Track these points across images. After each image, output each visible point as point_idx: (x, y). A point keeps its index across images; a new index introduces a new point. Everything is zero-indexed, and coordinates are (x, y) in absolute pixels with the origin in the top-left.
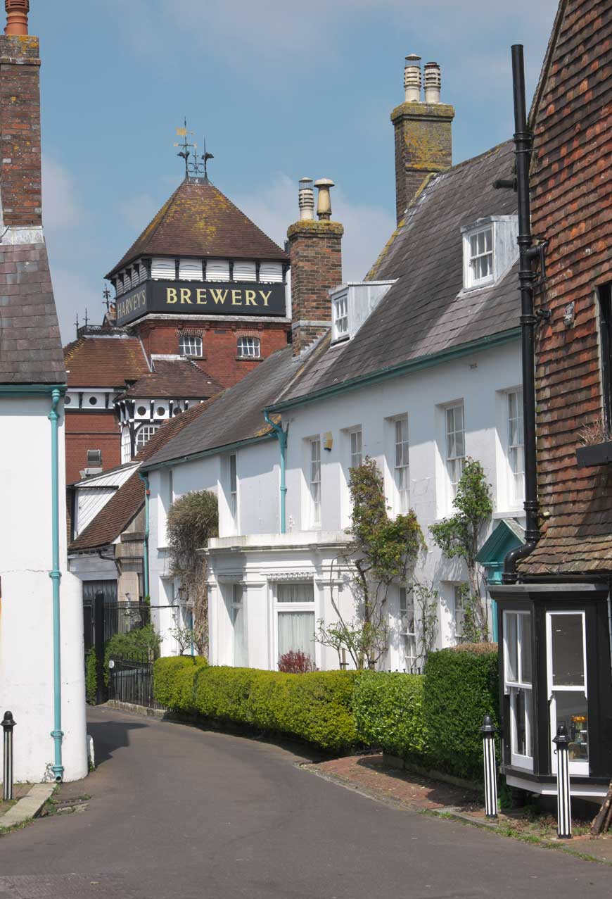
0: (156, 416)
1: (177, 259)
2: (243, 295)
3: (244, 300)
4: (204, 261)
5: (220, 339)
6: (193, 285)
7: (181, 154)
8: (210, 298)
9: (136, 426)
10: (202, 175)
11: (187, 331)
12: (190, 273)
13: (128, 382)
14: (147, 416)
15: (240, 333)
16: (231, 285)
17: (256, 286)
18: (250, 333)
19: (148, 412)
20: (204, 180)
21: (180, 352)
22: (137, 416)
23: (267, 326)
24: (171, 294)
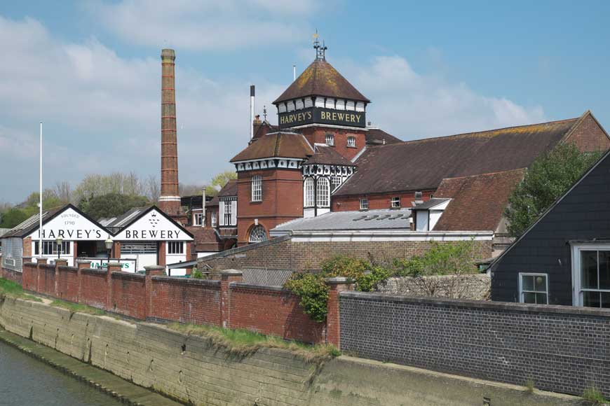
0: (325, 173)
1: (325, 98)
2: (350, 116)
3: (350, 119)
4: (336, 100)
5: (340, 137)
6: (331, 111)
7: (315, 47)
8: (337, 118)
9: (318, 177)
10: (322, 57)
11: (329, 133)
12: (330, 105)
13: (308, 156)
14: (321, 173)
15: (348, 135)
16: (345, 112)
17: (355, 113)
18: (352, 135)
19: (322, 171)
20: (324, 59)
21: (325, 143)
22: (318, 173)
23: (359, 132)
24: (323, 114)
